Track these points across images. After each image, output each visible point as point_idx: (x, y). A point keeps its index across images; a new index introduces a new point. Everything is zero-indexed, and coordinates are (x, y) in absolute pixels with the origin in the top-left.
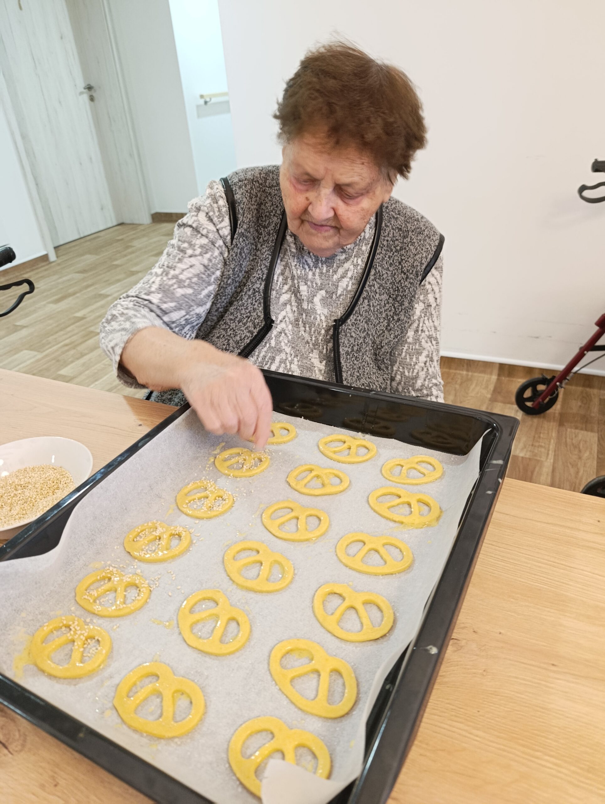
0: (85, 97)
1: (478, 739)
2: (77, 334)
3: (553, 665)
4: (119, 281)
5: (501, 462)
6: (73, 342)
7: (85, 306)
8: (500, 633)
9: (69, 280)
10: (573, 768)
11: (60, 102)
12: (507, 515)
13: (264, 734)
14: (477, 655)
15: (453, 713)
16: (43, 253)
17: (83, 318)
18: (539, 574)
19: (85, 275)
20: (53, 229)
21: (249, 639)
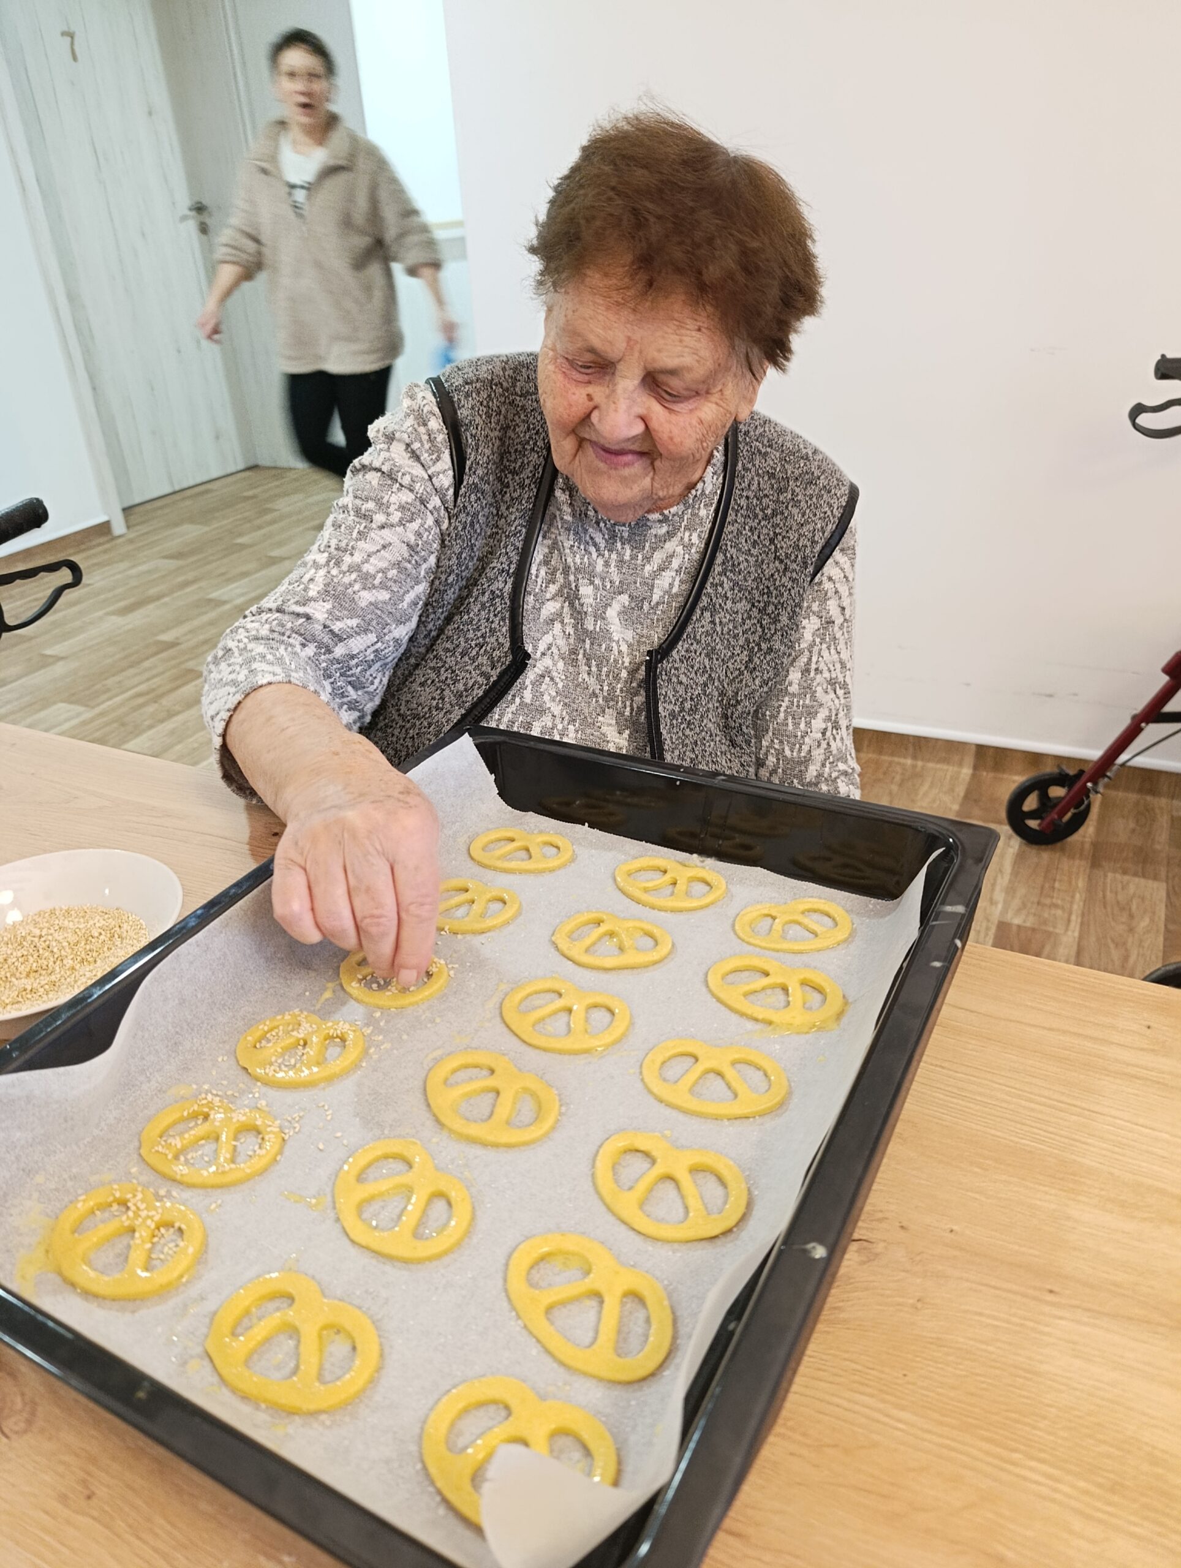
0: (191, 226)
1: (900, 1426)
2: (163, 673)
3: (1051, 1291)
4: (245, 574)
5: (960, 909)
6: (154, 690)
7: (179, 622)
8: (952, 1231)
9: (149, 572)
10: (1082, 1484)
11: (143, 235)
12: (972, 1011)
13: (492, 1409)
14: (907, 1271)
15: (856, 1378)
16: (102, 519)
17: (173, 645)
18: (1028, 1122)
19: (181, 563)
20: (121, 472)
21: (470, 1232)
